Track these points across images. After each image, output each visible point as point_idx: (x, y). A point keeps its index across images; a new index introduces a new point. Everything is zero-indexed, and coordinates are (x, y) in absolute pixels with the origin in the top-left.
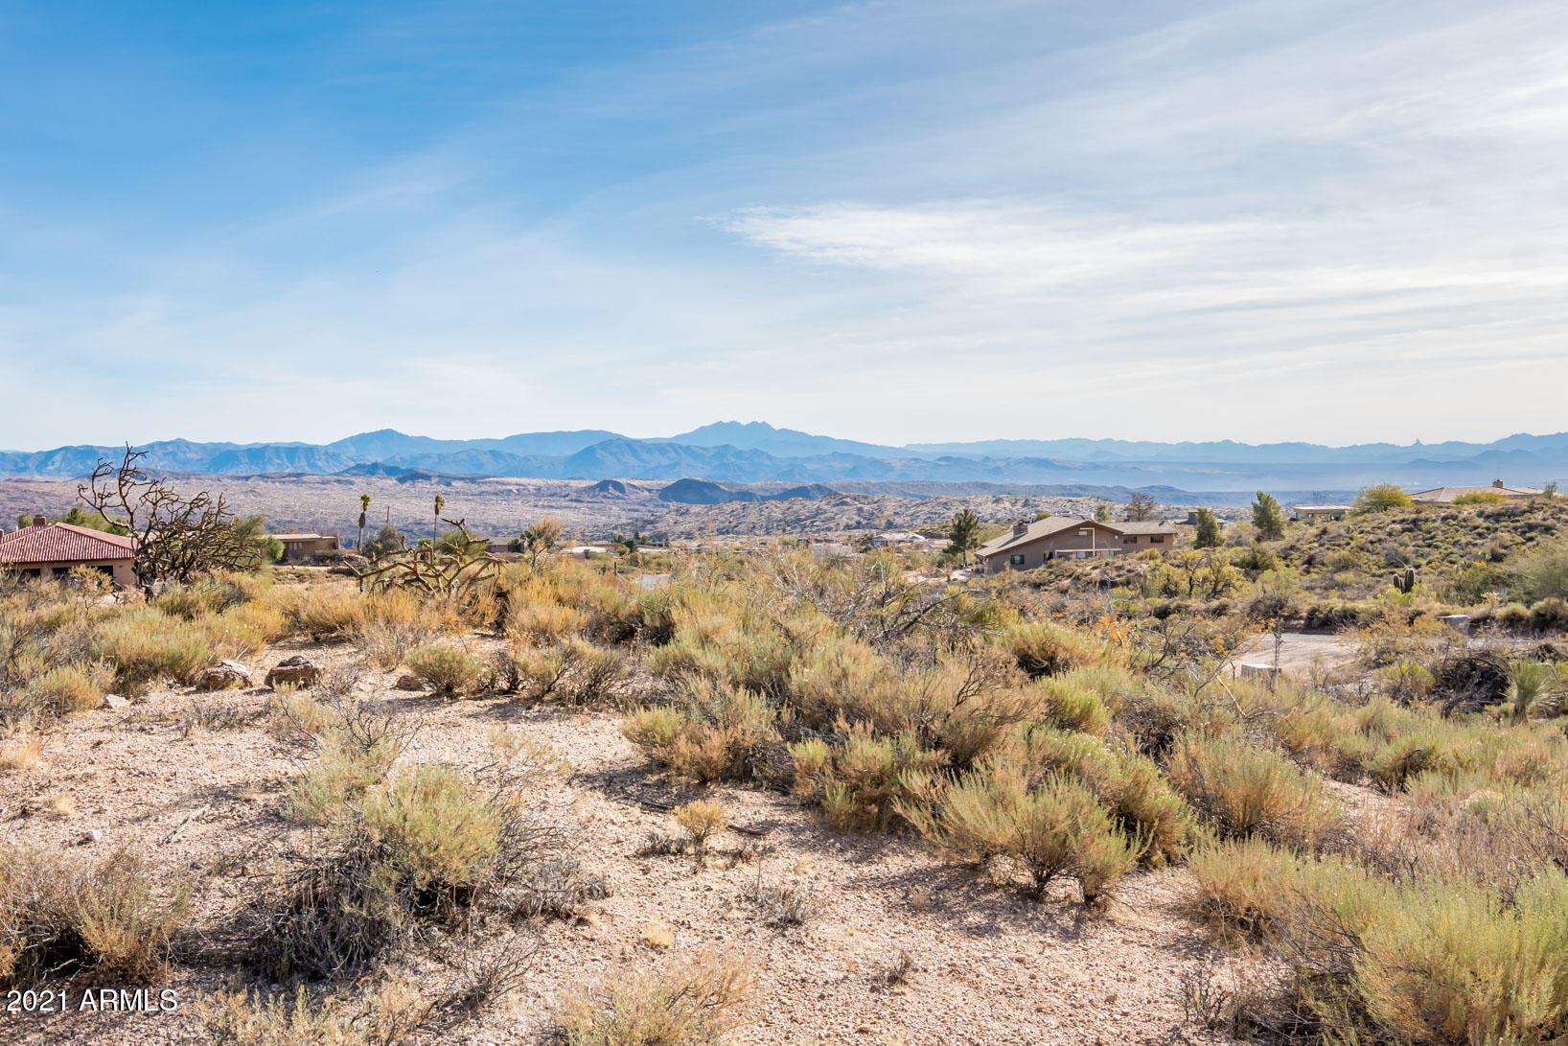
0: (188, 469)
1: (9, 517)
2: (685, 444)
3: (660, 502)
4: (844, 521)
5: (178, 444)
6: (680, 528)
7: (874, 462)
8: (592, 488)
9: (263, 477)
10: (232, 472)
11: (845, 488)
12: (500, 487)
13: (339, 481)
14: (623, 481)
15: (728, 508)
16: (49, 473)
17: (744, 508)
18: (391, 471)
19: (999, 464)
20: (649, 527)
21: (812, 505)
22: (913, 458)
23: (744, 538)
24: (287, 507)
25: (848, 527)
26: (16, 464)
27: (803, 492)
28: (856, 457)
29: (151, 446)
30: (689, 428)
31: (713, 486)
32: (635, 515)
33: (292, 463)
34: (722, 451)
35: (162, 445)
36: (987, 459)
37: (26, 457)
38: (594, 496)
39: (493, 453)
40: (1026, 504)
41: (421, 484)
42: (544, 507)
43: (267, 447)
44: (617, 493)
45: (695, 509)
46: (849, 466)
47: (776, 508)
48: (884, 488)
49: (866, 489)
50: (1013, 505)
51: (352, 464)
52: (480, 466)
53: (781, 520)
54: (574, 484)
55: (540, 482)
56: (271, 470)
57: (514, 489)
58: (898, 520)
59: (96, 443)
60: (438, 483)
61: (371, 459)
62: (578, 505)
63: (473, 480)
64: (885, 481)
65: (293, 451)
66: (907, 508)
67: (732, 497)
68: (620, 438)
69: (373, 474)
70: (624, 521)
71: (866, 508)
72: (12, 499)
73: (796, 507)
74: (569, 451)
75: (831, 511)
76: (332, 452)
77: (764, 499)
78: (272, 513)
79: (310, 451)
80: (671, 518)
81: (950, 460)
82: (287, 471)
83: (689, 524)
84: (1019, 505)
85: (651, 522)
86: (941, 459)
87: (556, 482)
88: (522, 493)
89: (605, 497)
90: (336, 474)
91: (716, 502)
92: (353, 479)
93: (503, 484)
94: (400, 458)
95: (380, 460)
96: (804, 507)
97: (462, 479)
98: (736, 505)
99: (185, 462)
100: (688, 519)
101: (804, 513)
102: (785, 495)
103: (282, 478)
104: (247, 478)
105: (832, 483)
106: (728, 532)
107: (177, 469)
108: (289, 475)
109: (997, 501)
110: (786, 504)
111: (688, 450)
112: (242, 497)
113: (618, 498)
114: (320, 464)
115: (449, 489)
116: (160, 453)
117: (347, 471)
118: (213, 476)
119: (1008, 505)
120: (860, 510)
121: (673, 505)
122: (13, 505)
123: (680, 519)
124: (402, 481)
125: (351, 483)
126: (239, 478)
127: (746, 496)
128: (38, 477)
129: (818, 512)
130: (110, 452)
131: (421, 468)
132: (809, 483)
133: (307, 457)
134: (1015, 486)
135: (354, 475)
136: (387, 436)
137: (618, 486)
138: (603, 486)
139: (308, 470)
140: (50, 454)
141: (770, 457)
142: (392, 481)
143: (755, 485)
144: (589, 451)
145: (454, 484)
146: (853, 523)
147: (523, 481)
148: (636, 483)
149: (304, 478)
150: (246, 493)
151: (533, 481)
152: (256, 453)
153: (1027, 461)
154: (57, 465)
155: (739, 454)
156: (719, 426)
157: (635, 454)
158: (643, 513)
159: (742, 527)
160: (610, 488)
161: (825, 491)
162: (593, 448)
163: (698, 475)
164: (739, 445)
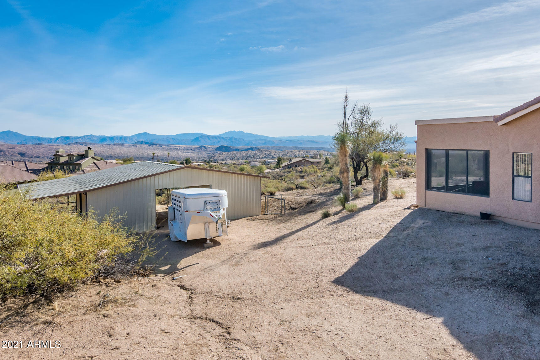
0: (94, 142)
1: (49, 154)
2: (222, 136)
3: (216, 151)
4: (261, 156)
5: (91, 135)
6: (220, 158)
7: (270, 141)
8: (198, 148)
9: (114, 144)
10: (105, 143)
11: (263, 148)
12: (175, 147)
13: (133, 146)
14: (206, 146)
15: (233, 153)
16: (57, 143)
17: (237, 153)
18: (146, 143)
19: (302, 142)
20: (213, 158)
21: (253, 152)
22: (280, 140)
23: (236, 161)
24: (120, 152)
25: (262, 158)
26: (49, 141)
27: (252, 149)
28: (265, 140)
29: (84, 136)
30: (223, 132)
31: (229, 147)
32: (209, 154)
33: (121, 141)
34: (231, 139)
35: (87, 136)
36: (298, 140)
37: (51, 139)
38: (198, 150)
39: (173, 139)
41: (155, 147)
42: (186, 152)
43: (114, 137)
44: (205, 149)
45: (224, 153)
46: (263, 142)
47: (244, 153)
48: (272, 148)
49: (268, 148)
50: (304, 152)
51: (137, 141)
52: (169, 142)
53: (246, 156)
54: (193, 146)
55: (185, 146)
56: (115, 143)
57: (178, 148)
58: (275, 156)
59: (69, 135)
60: (159, 146)
61: (141, 140)
62: (195, 152)
63: (168, 146)
64: (272, 146)
65: (121, 138)
67: (233, 150)
68: (205, 135)
69: (142, 144)
70: (206, 156)
71: (267, 153)
72: (49, 150)
73: (249, 153)
74: (192, 138)
75: (258, 154)
76: (131, 138)
77: (242, 151)
78: (116, 154)
79: (125, 138)
80: (218, 155)
81: (289, 141)
82: (120, 143)
84: (305, 152)
85: (213, 156)
86: (287, 140)
87: (189, 146)
88: (180, 149)
89: (201, 150)
90: (132, 144)
91: (229, 151)
92: (137, 145)
93: (175, 146)
94: (149, 140)
95: (143, 140)
96: (251, 153)
97: (165, 145)
98: (235, 152)
99: (93, 140)
100: (223, 156)
102: (247, 150)
103: (118, 145)
104: (110, 145)
105: (259, 147)
106: (232, 159)
107: (91, 142)
108: (120, 144)
109: (300, 151)
110: (247, 152)
111: (223, 138)
112: (109, 150)
113: (205, 150)
114: (128, 141)
115: (161, 148)
116: (86, 138)
117: (135, 143)
118: (101, 144)
119: (302, 152)
120: (266, 153)
121: (219, 152)
122: (49, 151)
123: (221, 155)
124: (150, 145)
125: (136, 146)
126: (107, 145)
127: (237, 150)
128: (55, 144)
129: (255, 154)
130: (73, 138)
131: (154, 142)
132: (253, 146)
133: (125, 140)
134: (305, 147)
135: (137, 144)
136: (145, 134)
137: (204, 147)
138: (201, 147)
139: (125, 143)
140: (58, 138)
141: (243, 140)
142: (147, 146)
143: (239, 147)
145: (163, 146)
146: (264, 157)
147: (181, 146)
148: (209, 146)
149: (124, 145)
150: (109, 149)
151: (183, 146)
152: (112, 138)
153: (308, 141)
154: (59, 141)
155: (235, 139)
156: (231, 132)
157: (209, 139)
158: (211, 154)
159: (236, 158)
160: (203, 148)
161: (257, 149)
162: (198, 137)
163: (225, 144)
164: (236, 137)
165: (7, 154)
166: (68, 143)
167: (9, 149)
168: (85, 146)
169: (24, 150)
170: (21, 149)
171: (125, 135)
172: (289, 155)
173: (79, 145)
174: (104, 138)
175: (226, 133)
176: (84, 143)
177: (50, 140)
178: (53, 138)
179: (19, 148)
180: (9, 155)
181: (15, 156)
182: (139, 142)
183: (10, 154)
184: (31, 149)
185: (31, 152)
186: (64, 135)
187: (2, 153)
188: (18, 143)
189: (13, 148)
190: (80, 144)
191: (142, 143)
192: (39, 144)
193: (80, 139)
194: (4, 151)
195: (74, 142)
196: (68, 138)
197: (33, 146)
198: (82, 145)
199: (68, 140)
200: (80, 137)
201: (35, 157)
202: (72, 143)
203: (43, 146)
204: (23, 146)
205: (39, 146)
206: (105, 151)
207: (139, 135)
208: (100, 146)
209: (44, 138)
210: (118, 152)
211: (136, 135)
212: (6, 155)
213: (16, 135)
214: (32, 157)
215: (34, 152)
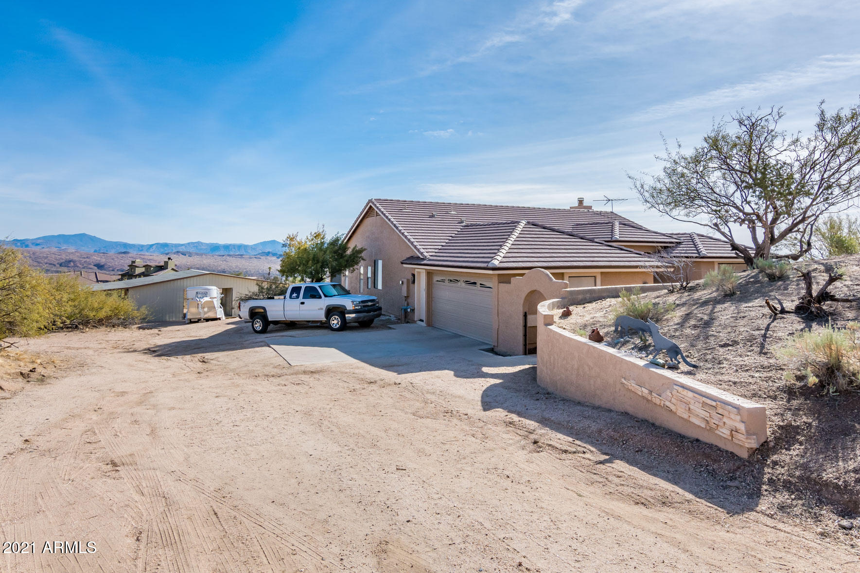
165: (78, 265)
166: (166, 252)
167: (81, 259)
168: (189, 256)
169: (103, 261)
170: (99, 259)
171: (246, 243)
173: (181, 255)
174: (216, 246)
176: (187, 252)
177: (141, 248)
178: (146, 244)
179: (95, 257)
180: (80, 266)
181: (90, 268)
182: (265, 253)
183: (83, 265)
184: (113, 259)
185: (113, 264)
186: (162, 241)
187: (72, 264)
188: (95, 251)
189: (87, 258)
190: (183, 254)
191: (268, 254)
192: (124, 253)
193: (183, 247)
194: (74, 262)
195: (175, 251)
196: (165, 245)
197: (116, 255)
198: (185, 255)
199: (166, 249)
200: (182, 245)
201: (118, 270)
202: (171, 253)
203: (130, 255)
204: (102, 254)
205: (124, 255)
206: (216, 264)
207: (264, 244)
208: (209, 257)
209: (132, 245)
210: (234, 265)
211: (261, 243)
212: (78, 267)
213: (93, 239)
214: (113, 270)
215: (116, 263)
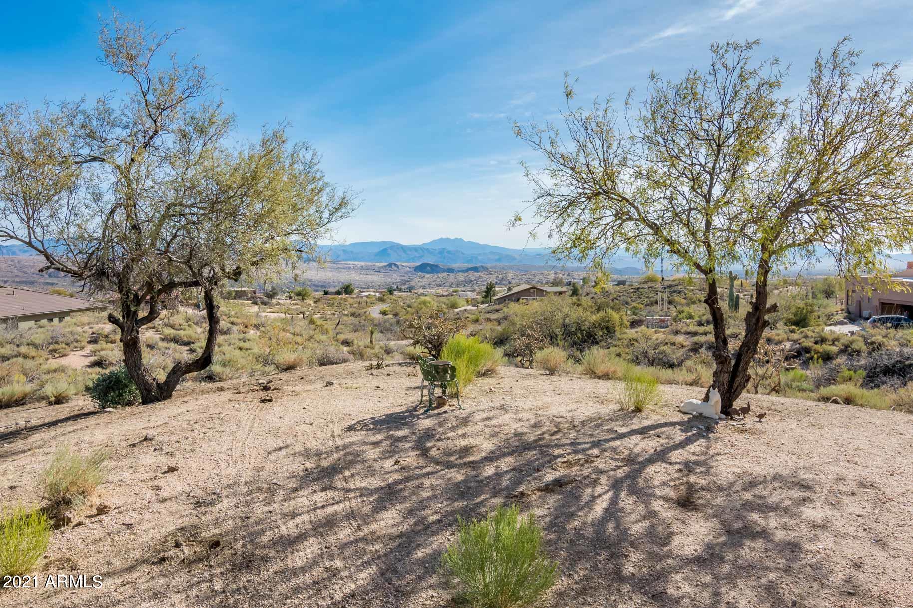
2: (426, 247)
3: (414, 272)
6: (420, 284)
7: (507, 256)
8: (385, 266)
11: (494, 267)
12: (346, 266)
14: (398, 264)
15: (441, 275)
17: (449, 275)
21: (477, 275)
22: (525, 254)
23: (446, 289)
27: (475, 269)
28: (500, 254)
30: (428, 241)
31: (437, 266)
32: (403, 278)
34: (441, 252)
38: (386, 270)
39: (344, 251)
40: (568, 275)
42: (363, 274)
44: (396, 269)
45: (427, 276)
46: (497, 257)
47: (461, 277)
48: (511, 268)
49: (503, 269)
50: (563, 275)
52: (338, 256)
53: (464, 281)
54: (378, 264)
55: (363, 264)
57: (352, 266)
58: (513, 282)
62: (378, 273)
63: (334, 262)
64: (511, 264)
66: (517, 276)
67: (444, 271)
68: (399, 244)
70: (398, 280)
71: (500, 276)
73: (470, 275)
74: (377, 250)
77: (459, 271)
80: (417, 280)
83: (424, 282)
84: (565, 276)
85: (408, 281)
86: (537, 255)
87: (370, 264)
88: (355, 268)
89: (390, 270)
91: (437, 272)
93: (347, 264)
96: (473, 275)
97: (329, 262)
98: (445, 274)
100: (424, 280)
101: (473, 278)
102: (469, 270)
105: (489, 265)
106: (438, 286)
110: (466, 274)
111: (429, 249)
119: (561, 275)
120: (497, 277)
121: (420, 274)
123: (421, 280)
127: (450, 271)
129: (480, 277)
132: (478, 265)
137: (395, 265)
138: (390, 265)
141: (463, 253)
143: (455, 266)
144: (385, 250)
147: (356, 263)
148: (404, 264)
151: (360, 263)
155: (449, 252)
156: (441, 240)
157: (405, 252)
158: (406, 278)
159: (446, 284)
160: (393, 266)
161: (485, 269)
162: (387, 250)
163: (430, 260)
164: (450, 248)
172: (537, 279)
175: (434, 242)
